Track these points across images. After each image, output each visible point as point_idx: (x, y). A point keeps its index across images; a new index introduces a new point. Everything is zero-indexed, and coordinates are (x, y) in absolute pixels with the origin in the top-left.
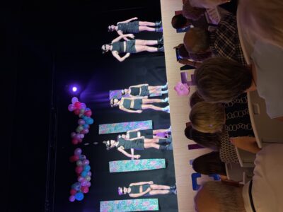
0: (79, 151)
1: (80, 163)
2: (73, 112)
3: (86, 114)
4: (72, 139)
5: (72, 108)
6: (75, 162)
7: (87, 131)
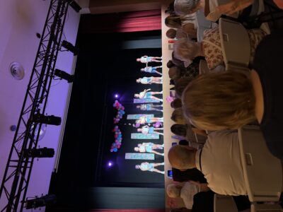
0: (117, 127)
1: (116, 133)
2: (115, 108)
3: (121, 109)
4: (113, 121)
5: (115, 105)
6: (114, 133)
7: (121, 117)
